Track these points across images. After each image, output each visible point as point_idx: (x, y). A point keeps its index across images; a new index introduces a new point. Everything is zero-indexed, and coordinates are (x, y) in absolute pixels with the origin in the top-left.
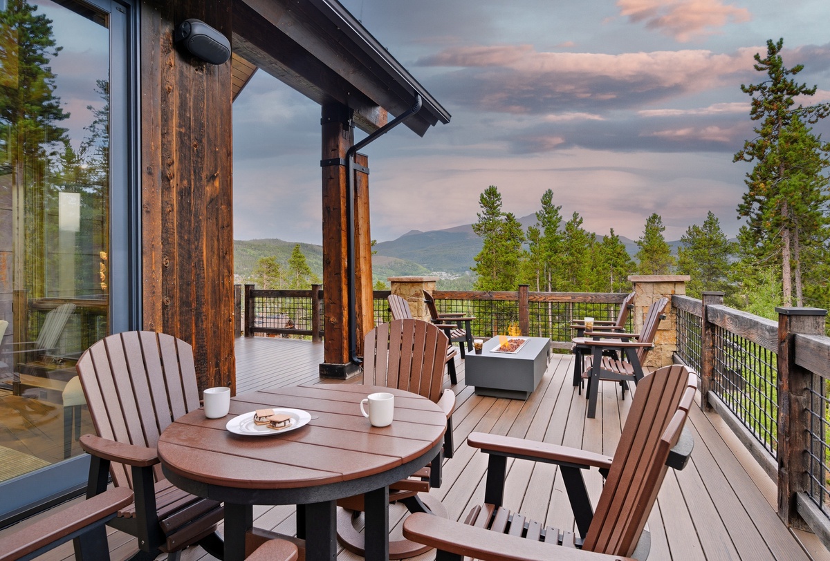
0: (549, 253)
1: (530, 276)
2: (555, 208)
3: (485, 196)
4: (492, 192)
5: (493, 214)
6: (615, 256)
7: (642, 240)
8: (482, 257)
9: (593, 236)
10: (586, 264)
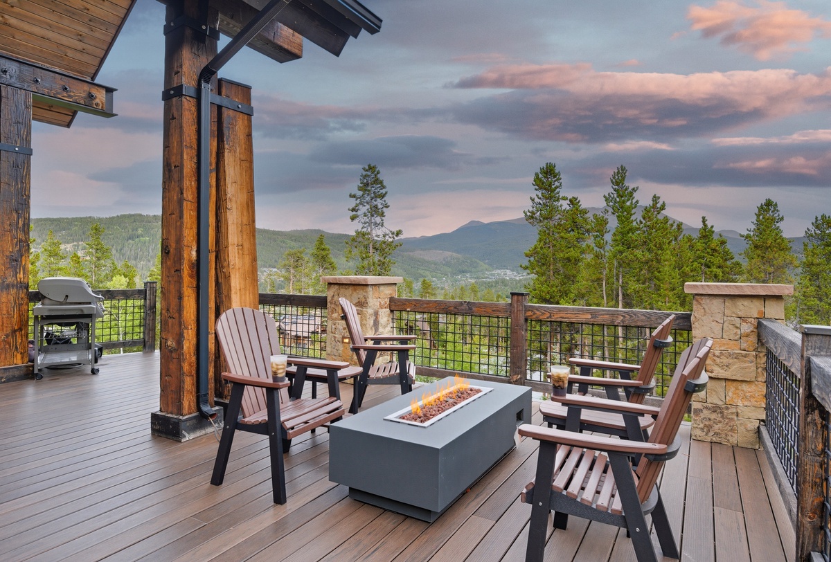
0: (620, 248)
1: (594, 277)
2: (630, 189)
3: (540, 176)
4: (549, 171)
5: (550, 198)
6: (708, 253)
7: (752, 234)
8: (535, 252)
9: (679, 226)
10: (666, 263)
